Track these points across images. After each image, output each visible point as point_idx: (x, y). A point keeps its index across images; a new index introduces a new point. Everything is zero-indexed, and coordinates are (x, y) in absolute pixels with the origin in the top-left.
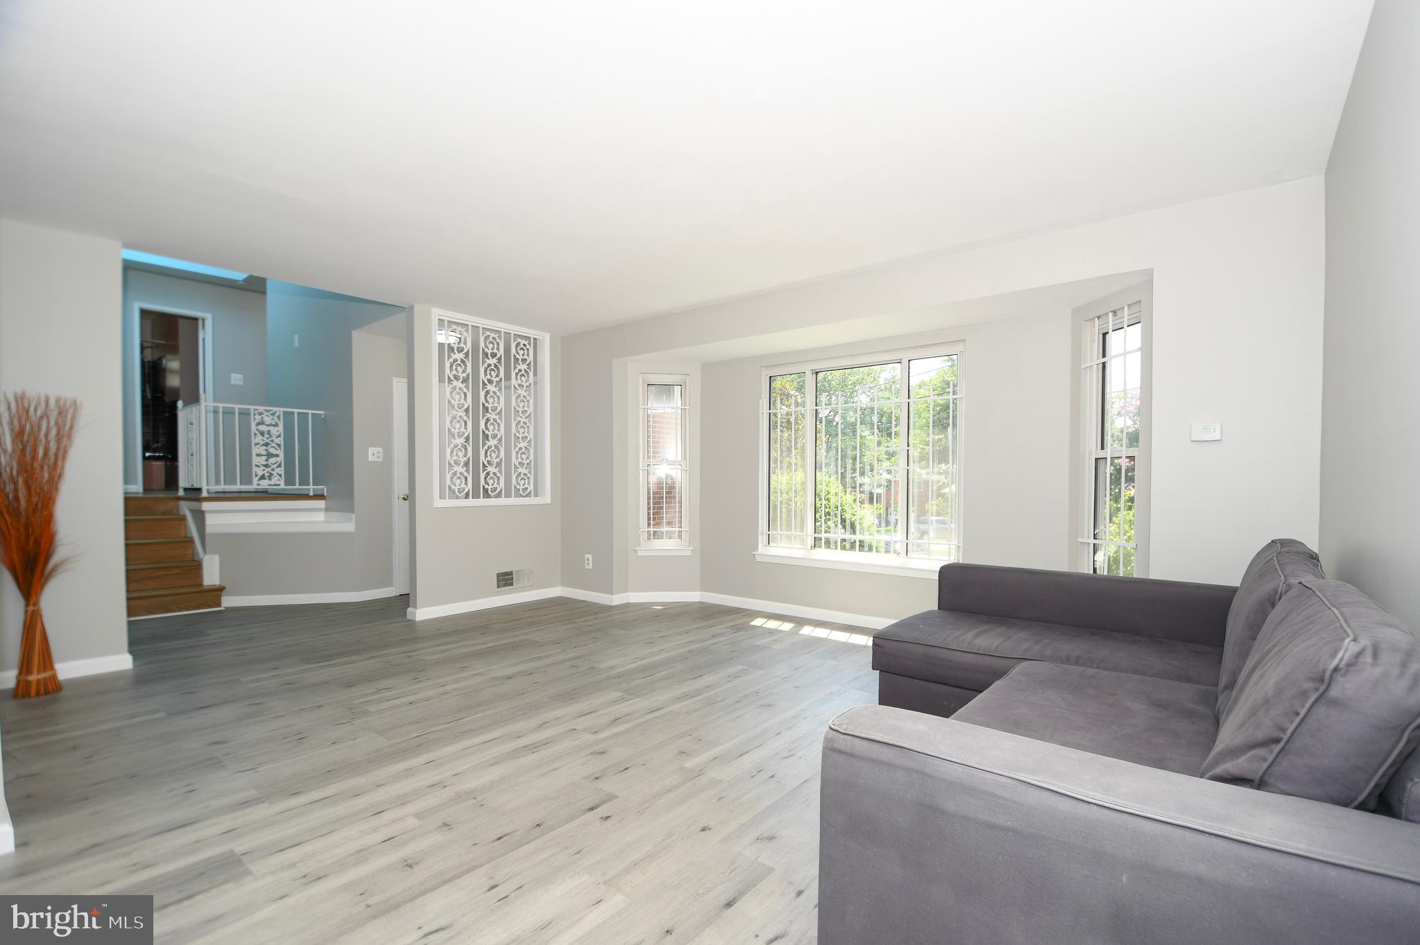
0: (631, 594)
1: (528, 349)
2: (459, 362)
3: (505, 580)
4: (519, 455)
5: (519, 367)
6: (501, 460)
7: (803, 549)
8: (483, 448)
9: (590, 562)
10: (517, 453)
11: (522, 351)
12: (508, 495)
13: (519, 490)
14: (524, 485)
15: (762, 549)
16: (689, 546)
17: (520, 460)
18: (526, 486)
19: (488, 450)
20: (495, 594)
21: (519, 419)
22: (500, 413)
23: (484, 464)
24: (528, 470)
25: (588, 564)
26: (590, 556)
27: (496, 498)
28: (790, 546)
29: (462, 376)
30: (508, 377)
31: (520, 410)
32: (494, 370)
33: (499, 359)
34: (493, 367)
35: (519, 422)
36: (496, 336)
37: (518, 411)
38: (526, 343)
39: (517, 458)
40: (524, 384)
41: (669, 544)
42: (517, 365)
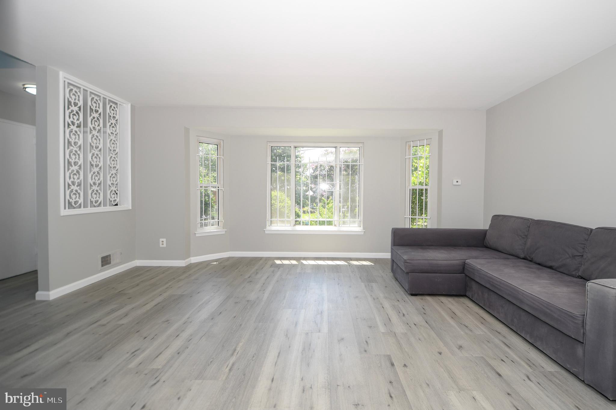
0: (192, 258)
1: (116, 111)
2: (75, 112)
3: (106, 261)
4: (112, 179)
5: (111, 122)
6: (101, 181)
7: (290, 226)
8: (90, 173)
9: (165, 243)
10: (110, 177)
11: (113, 111)
12: (105, 205)
13: (111, 201)
14: (114, 198)
15: (268, 228)
16: (223, 229)
17: (112, 182)
18: (115, 198)
19: (93, 175)
20: (101, 271)
21: (111, 155)
22: (100, 150)
23: (90, 184)
24: (116, 188)
25: (163, 244)
26: (164, 240)
27: (98, 207)
28: (284, 225)
29: (76, 122)
30: (105, 126)
31: (112, 149)
32: (97, 122)
33: (100, 114)
34: (96, 119)
35: (111, 157)
36: (98, 99)
37: (111, 150)
38: (115, 106)
39: (110, 180)
40: (114, 132)
41: (211, 229)
42: (110, 120)
